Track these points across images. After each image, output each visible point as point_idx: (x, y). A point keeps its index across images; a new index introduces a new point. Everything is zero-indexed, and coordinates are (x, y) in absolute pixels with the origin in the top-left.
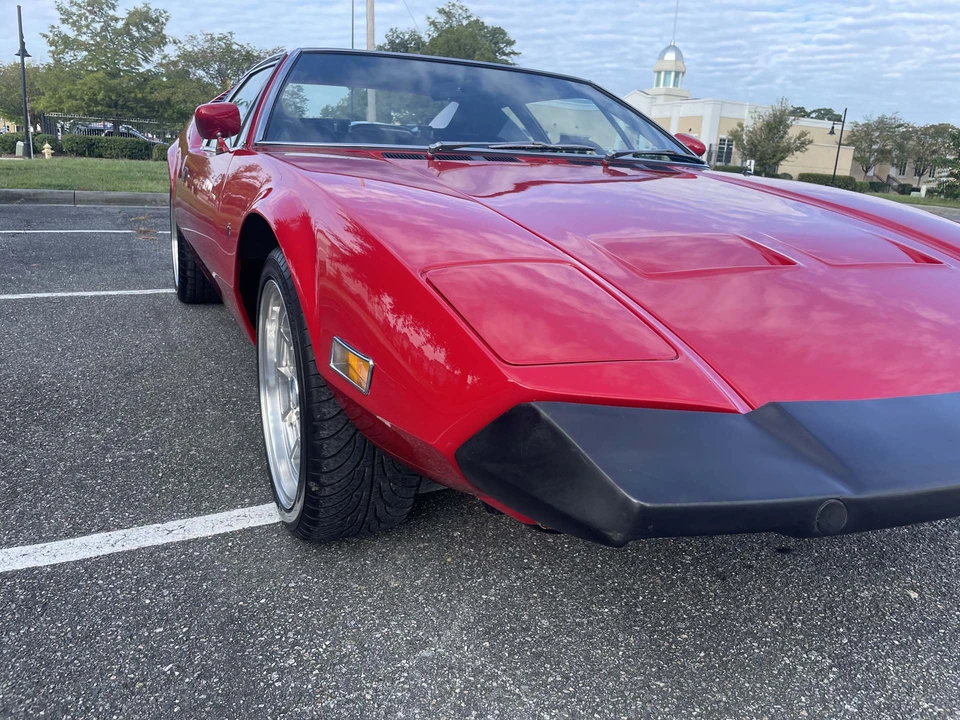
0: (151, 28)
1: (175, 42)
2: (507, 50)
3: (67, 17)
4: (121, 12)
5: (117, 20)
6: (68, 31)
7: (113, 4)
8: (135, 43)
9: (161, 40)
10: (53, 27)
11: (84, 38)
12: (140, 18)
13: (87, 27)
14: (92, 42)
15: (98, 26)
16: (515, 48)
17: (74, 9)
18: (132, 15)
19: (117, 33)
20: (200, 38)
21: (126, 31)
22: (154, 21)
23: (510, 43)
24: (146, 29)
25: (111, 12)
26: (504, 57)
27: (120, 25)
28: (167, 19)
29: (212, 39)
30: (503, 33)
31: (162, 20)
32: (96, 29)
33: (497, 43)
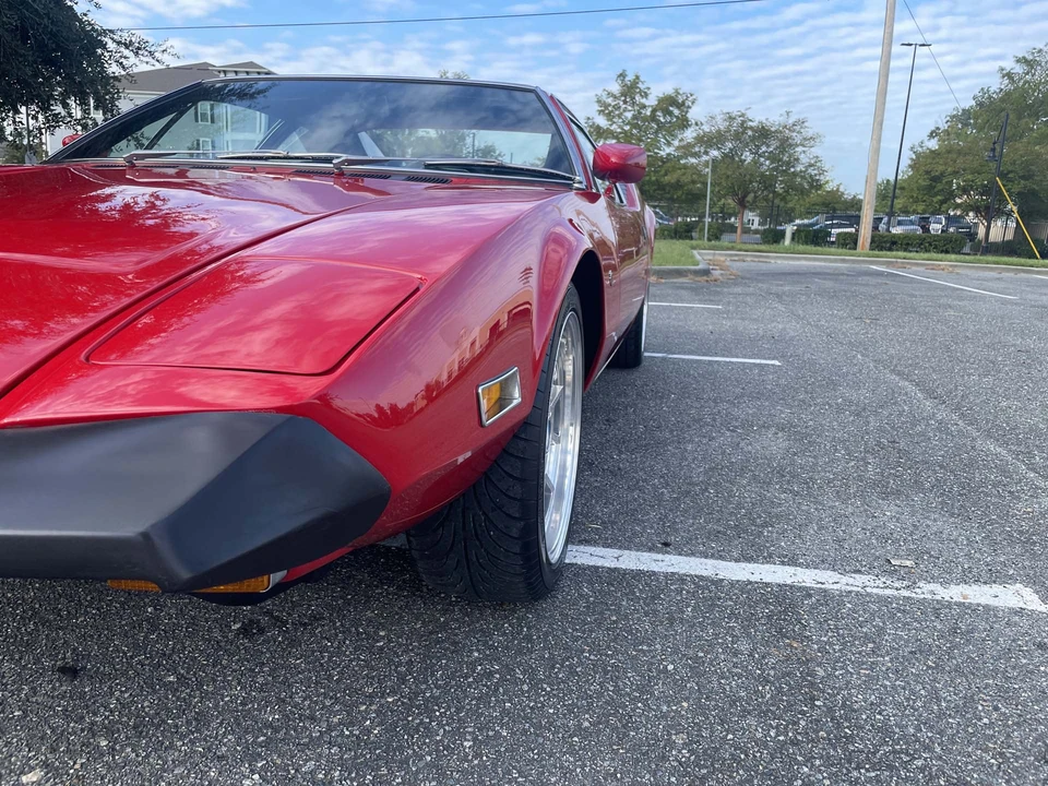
0: (676, 112)
1: (697, 124)
3: (606, 111)
4: (652, 101)
5: (644, 107)
6: (602, 122)
7: (645, 93)
8: (661, 126)
9: (684, 123)
10: (589, 118)
11: (614, 127)
12: (670, 103)
13: (619, 116)
14: (619, 130)
15: (629, 115)
17: (610, 100)
18: (661, 101)
19: (645, 119)
20: (719, 119)
21: (653, 118)
22: (680, 106)
24: (671, 113)
25: (644, 101)
27: (648, 112)
28: (693, 103)
29: (730, 118)
31: (688, 103)
32: (626, 118)
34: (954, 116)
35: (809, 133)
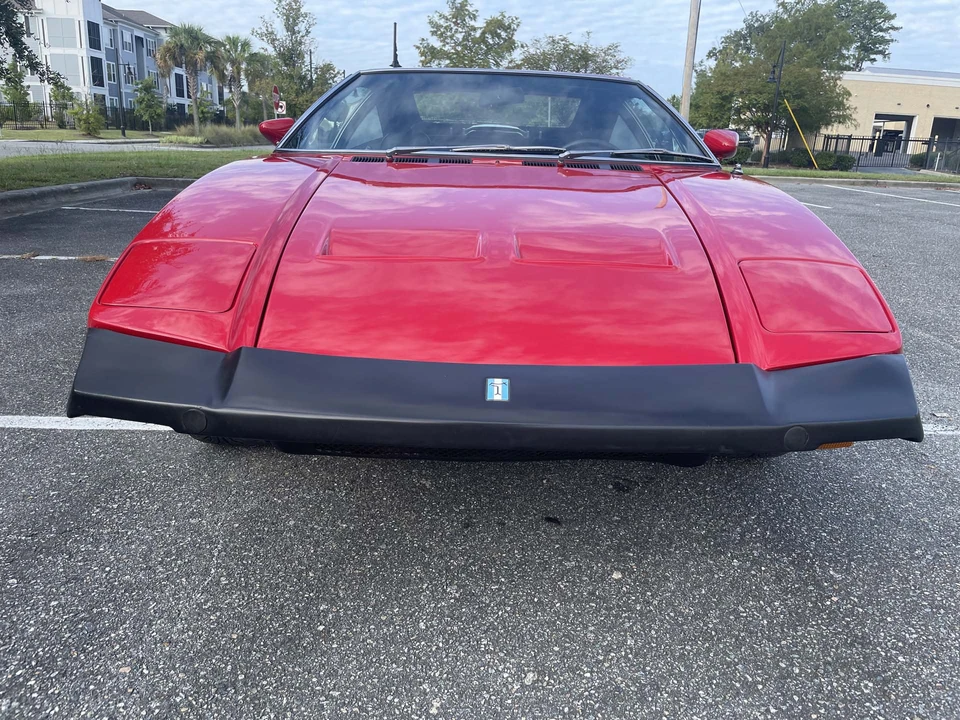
0: (503, 34)
1: (522, 46)
2: (886, 25)
3: (436, 30)
4: (480, 23)
5: (475, 29)
6: (436, 43)
7: (474, 15)
8: (490, 48)
9: (510, 45)
10: (423, 40)
11: (447, 48)
12: (496, 26)
13: (452, 37)
14: (453, 51)
15: (460, 36)
16: (895, 23)
17: (442, 22)
18: (489, 23)
19: (475, 41)
20: (544, 42)
21: (483, 39)
22: (507, 28)
23: (890, 17)
24: (499, 36)
25: (472, 23)
26: (881, 34)
27: (478, 34)
28: (518, 25)
29: (553, 41)
30: (882, 7)
31: (514, 26)
32: (458, 39)
33: (874, 18)
34: (727, 37)
35: (620, 56)
